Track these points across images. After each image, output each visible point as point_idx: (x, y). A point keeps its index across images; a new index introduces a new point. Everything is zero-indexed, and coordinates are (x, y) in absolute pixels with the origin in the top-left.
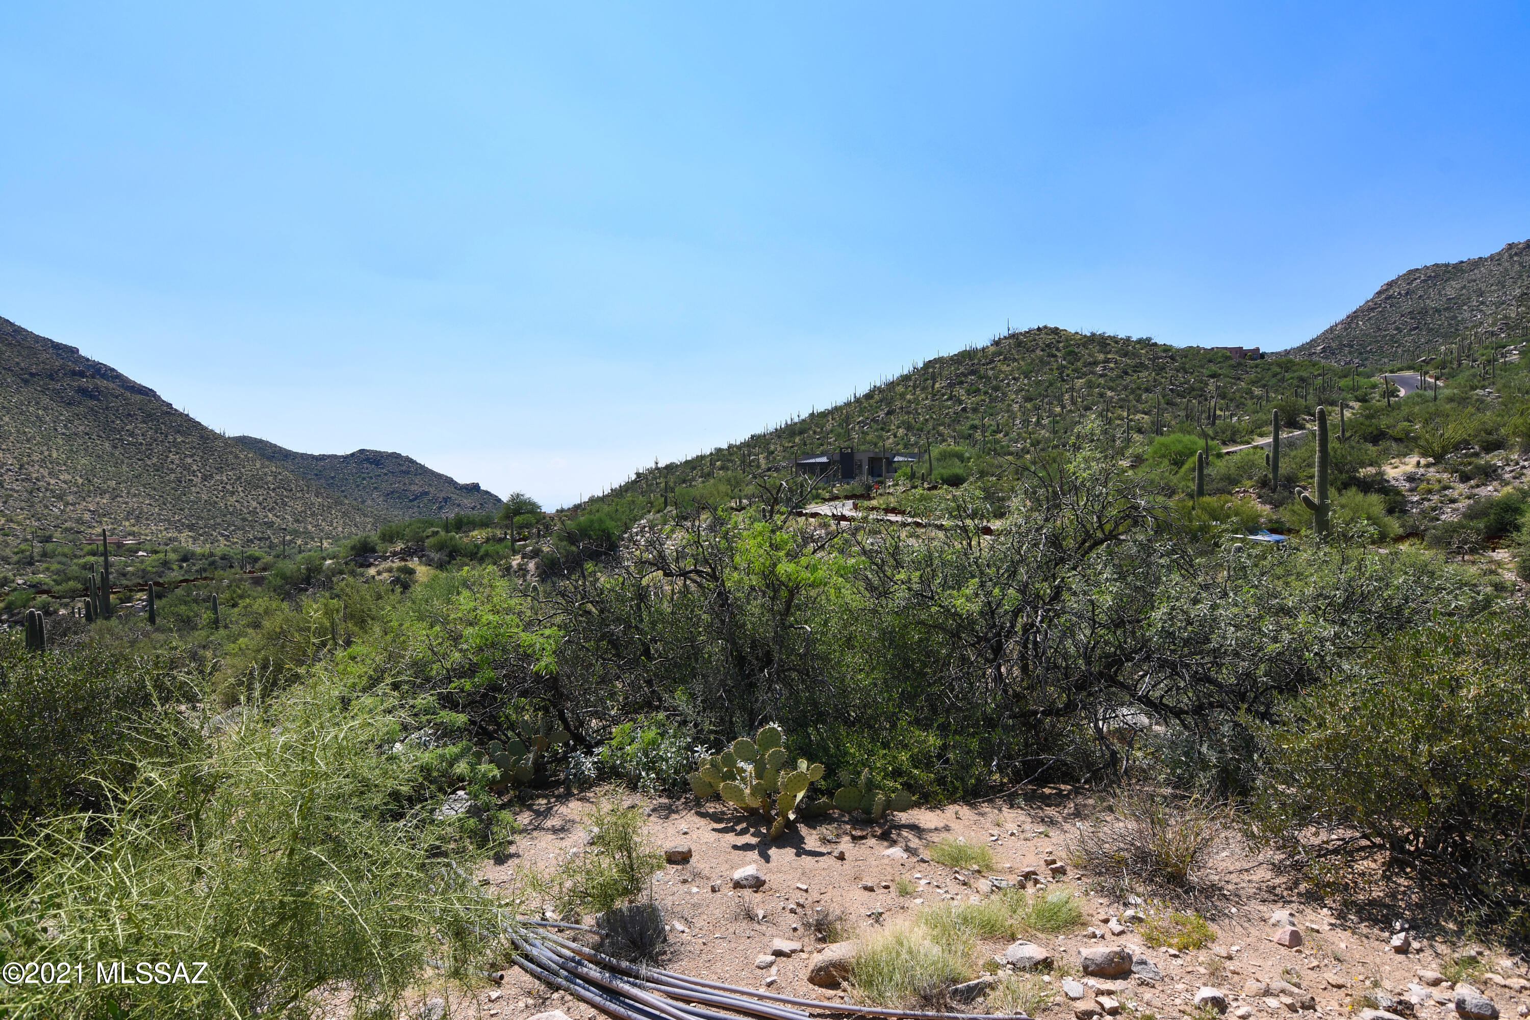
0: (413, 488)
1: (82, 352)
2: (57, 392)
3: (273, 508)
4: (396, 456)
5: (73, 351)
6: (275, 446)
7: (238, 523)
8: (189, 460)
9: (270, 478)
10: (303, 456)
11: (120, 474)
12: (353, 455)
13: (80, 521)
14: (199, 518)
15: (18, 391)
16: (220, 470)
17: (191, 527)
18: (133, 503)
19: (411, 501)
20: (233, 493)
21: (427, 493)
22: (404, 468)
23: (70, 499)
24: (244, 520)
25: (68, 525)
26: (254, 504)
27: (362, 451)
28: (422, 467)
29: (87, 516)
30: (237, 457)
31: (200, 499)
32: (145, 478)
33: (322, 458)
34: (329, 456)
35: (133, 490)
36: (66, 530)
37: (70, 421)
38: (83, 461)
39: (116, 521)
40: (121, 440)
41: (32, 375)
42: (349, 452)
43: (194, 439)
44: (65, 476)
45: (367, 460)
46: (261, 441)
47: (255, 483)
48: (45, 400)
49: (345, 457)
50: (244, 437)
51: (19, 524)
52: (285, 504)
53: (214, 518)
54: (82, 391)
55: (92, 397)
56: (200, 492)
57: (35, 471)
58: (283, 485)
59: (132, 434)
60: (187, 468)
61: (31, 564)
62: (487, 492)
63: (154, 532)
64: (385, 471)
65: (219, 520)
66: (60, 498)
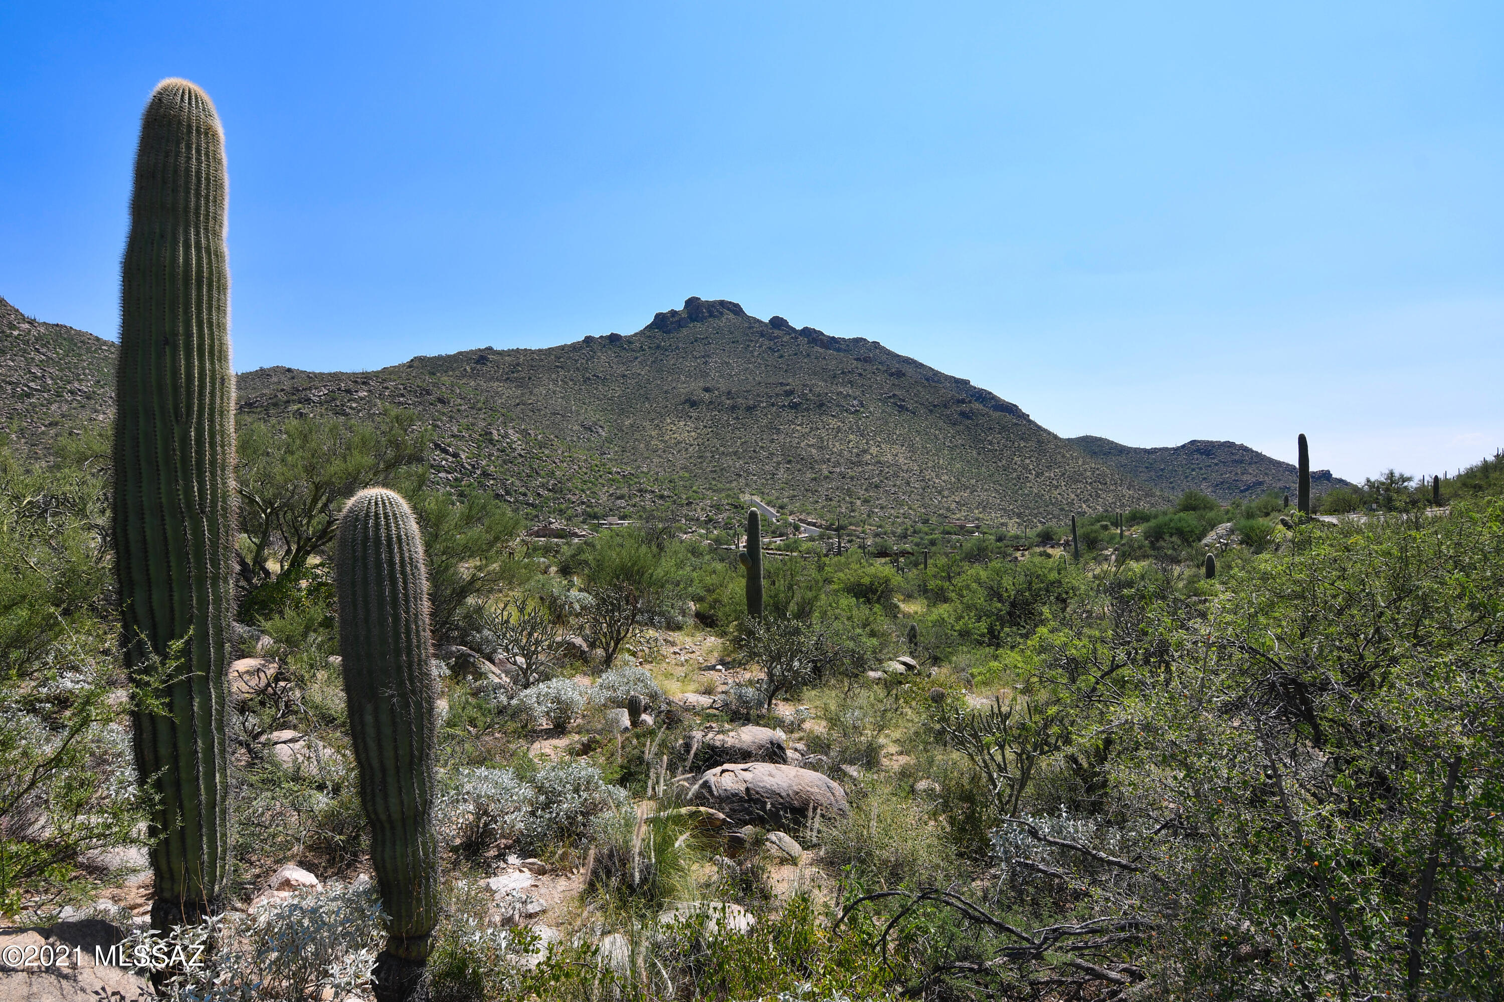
0: (1245, 478)
1: (973, 383)
2: (948, 416)
3: (1088, 500)
4: (1229, 445)
5: (966, 382)
6: (1112, 442)
7: (1056, 512)
8: (1028, 461)
9: (1089, 474)
10: (1137, 451)
11: (979, 474)
12: (1183, 446)
13: (948, 509)
14: (1028, 508)
15: (926, 419)
16: (1049, 468)
17: (1019, 515)
18: (984, 496)
19: (1242, 491)
20: (1057, 487)
21: (1260, 483)
22: (1237, 457)
23: (946, 493)
24: (1062, 509)
25: (941, 512)
26: (1073, 496)
27: (1193, 442)
28: (1258, 455)
29: (953, 506)
30: (1064, 456)
31: (1031, 492)
32: (996, 477)
33: (1154, 451)
34: (1160, 449)
35: (986, 487)
36: (940, 515)
37: (954, 437)
38: (958, 466)
39: (971, 510)
40: (984, 448)
41: (935, 406)
42: (1179, 445)
43: (1033, 444)
44: (945, 477)
45: (1198, 450)
46: (1100, 439)
47: (1074, 479)
48: (941, 423)
49: (1176, 450)
50: (1087, 437)
51: (915, 510)
52: (1098, 496)
53: (1038, 508)
54: (963, 414)
55: (968, 418)
56: (1033, 487)
57: (928, 474)
58: (1100, 480)
59: (991, 443)
60: (1025, 468)
61: (905, 537)
62: (1341, 481)
63: (993, 518)
64: (1216, 461)
65: (1041, 510)
66: (940, 493)
